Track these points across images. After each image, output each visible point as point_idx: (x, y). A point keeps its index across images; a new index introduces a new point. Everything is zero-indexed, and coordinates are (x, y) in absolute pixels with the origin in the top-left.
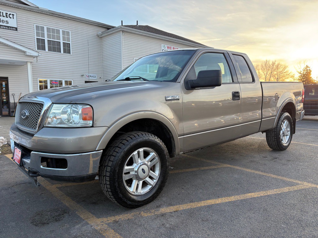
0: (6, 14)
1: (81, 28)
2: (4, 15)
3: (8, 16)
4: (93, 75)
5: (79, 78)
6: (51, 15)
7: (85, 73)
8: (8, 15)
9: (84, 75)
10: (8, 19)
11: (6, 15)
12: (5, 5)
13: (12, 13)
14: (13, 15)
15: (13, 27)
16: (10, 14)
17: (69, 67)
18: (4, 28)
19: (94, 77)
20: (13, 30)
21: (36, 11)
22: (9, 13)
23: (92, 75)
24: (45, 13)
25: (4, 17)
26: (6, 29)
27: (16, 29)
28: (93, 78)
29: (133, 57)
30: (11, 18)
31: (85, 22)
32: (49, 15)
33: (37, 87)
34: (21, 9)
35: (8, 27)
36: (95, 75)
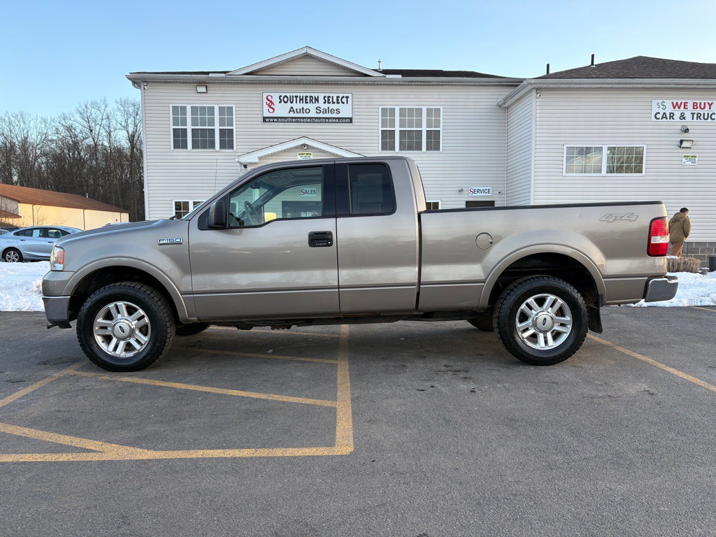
0: (338, 97)
1: (464, 97)
2: (335, 100)
3: (340, 101)
4: (485, 188)
5: (454, 196)
6: (408, 85)
7: (464, 186)
8: (340, 99)
9: (464, 189)
10: (340, 106)
11: (338, 100)
12: (337, 84)
13: (345, 95)
14: (347, 97)
15: (346, 118)
16: (343, 97)
17: (435, 176)
19: (486, 191)
20: (345, 122)
21: (383, 83)
22: (341, 96)
23: (481, 188)
24: (398, 83)
25: (334, 103)
27: (351, 120)
28: (485, 194)
29: (563, 143)
30: (343, 103)
31: (472, 84)
32: (405, 85)
34: (359, 84)
35: (339, 119)
36: (487, 188)
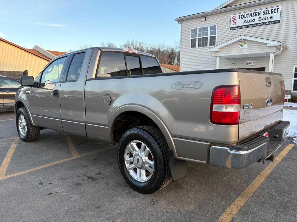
0: (272, 10)
2: (270, 12)
10: (273, 15)
14: (278, 9)
16: (275, 9)
18: (268, 24)
20: (275, 23)
26: (270, 24)
27: (279, 21)
30: (275, 12)
33: (291, 75)
